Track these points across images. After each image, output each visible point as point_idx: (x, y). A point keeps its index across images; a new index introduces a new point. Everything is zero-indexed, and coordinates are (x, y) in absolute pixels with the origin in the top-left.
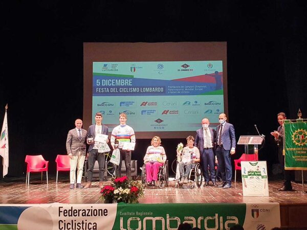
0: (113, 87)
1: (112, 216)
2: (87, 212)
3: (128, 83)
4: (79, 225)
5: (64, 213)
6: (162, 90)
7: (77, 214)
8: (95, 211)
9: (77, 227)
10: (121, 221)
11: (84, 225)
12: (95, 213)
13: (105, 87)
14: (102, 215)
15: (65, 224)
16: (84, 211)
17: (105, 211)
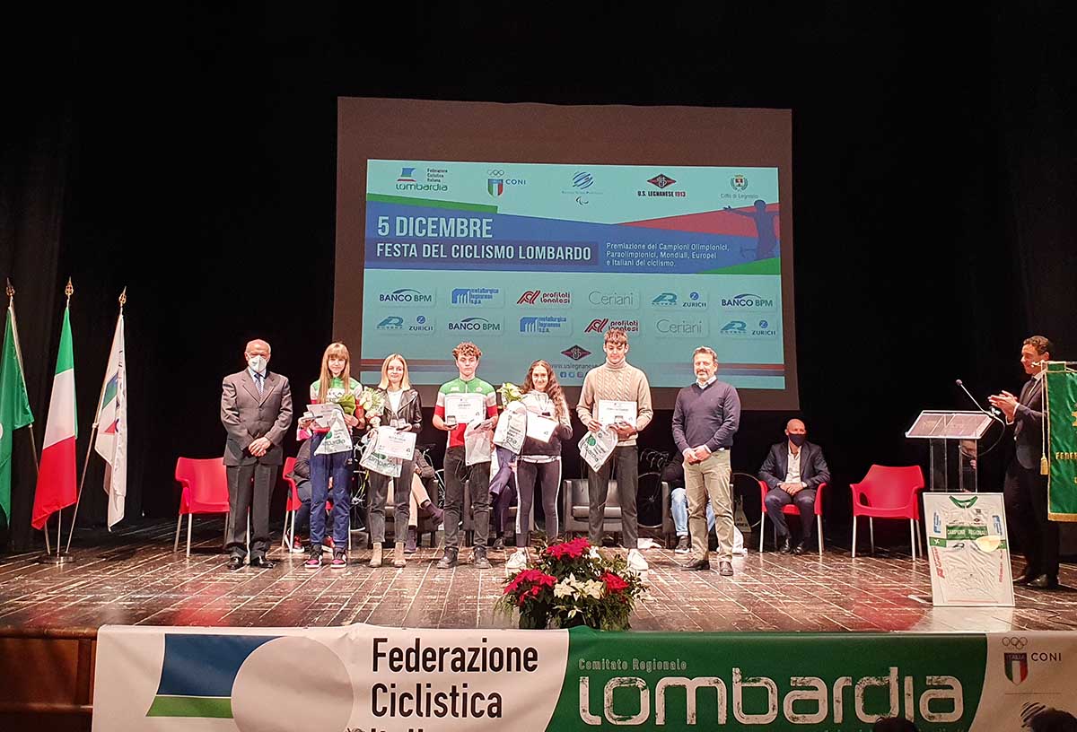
0: (431, 241)
1: (552, 671)
2: (469, 656)
3: (481, 228)
4: (441, 699)
5: (392, 659)
6: (586, 254)
7: (437, 663)
8: (497, 655)
9: (434, 706)
10: (584, 689)
11: (459, 700)
12: (498, 660)
13: (407, 239)
14: (518, 669)
15: (393, 695)
16: (458, 655)
17: (530, 655)
